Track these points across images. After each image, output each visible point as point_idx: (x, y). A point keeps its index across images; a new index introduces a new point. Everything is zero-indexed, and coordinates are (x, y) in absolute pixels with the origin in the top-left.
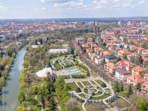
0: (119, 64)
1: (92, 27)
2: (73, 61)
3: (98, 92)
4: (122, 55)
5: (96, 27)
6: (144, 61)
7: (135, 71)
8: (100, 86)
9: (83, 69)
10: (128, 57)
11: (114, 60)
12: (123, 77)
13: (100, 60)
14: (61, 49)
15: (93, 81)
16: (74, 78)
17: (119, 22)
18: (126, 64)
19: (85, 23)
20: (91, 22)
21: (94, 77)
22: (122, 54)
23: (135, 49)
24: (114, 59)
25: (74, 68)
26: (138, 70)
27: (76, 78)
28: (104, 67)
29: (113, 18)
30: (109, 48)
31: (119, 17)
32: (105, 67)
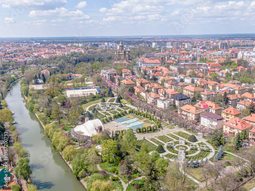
0: (199, 106)
1: (119, 52)
2: (120, 107)
3: (191, 149)
4: (193, 94)
5: (125, 52)
6: (230, 100)
7: (227, 114)
8: (187, 141)
9: (146, 119)
10: (202, 96)
11: (186, 101)
12: (215, 124)
13: (167, 103)
14: (84, 89)
15: (173, 135)
16: (140, 132)
17: (154, 44)
18: (209, 105)
19: (97, 46)
20: (106, 44)
21: (170, 128)
22: (192, 92)
23: (205, 83)
24: (185, 99)
25: (129, 117)
26: (232, 113)
27: (143, 132)
28: (177, 112)
29: (137, 37)
30: (165, 84)
31: (146, 36)
32: (179, 112)
